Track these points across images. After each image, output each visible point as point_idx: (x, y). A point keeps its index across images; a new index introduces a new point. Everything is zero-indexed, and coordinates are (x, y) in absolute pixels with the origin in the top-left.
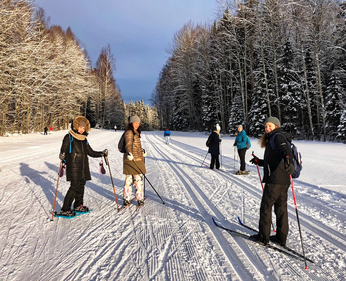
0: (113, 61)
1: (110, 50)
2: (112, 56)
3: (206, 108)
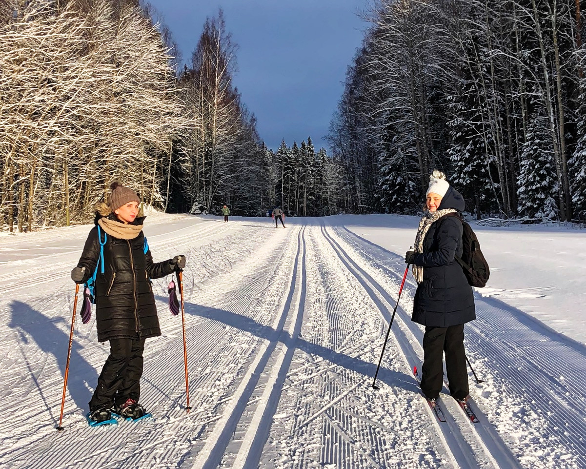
0: (231, 49)
1: (223, 22)
2: (228, 38)
3: (457, 152)
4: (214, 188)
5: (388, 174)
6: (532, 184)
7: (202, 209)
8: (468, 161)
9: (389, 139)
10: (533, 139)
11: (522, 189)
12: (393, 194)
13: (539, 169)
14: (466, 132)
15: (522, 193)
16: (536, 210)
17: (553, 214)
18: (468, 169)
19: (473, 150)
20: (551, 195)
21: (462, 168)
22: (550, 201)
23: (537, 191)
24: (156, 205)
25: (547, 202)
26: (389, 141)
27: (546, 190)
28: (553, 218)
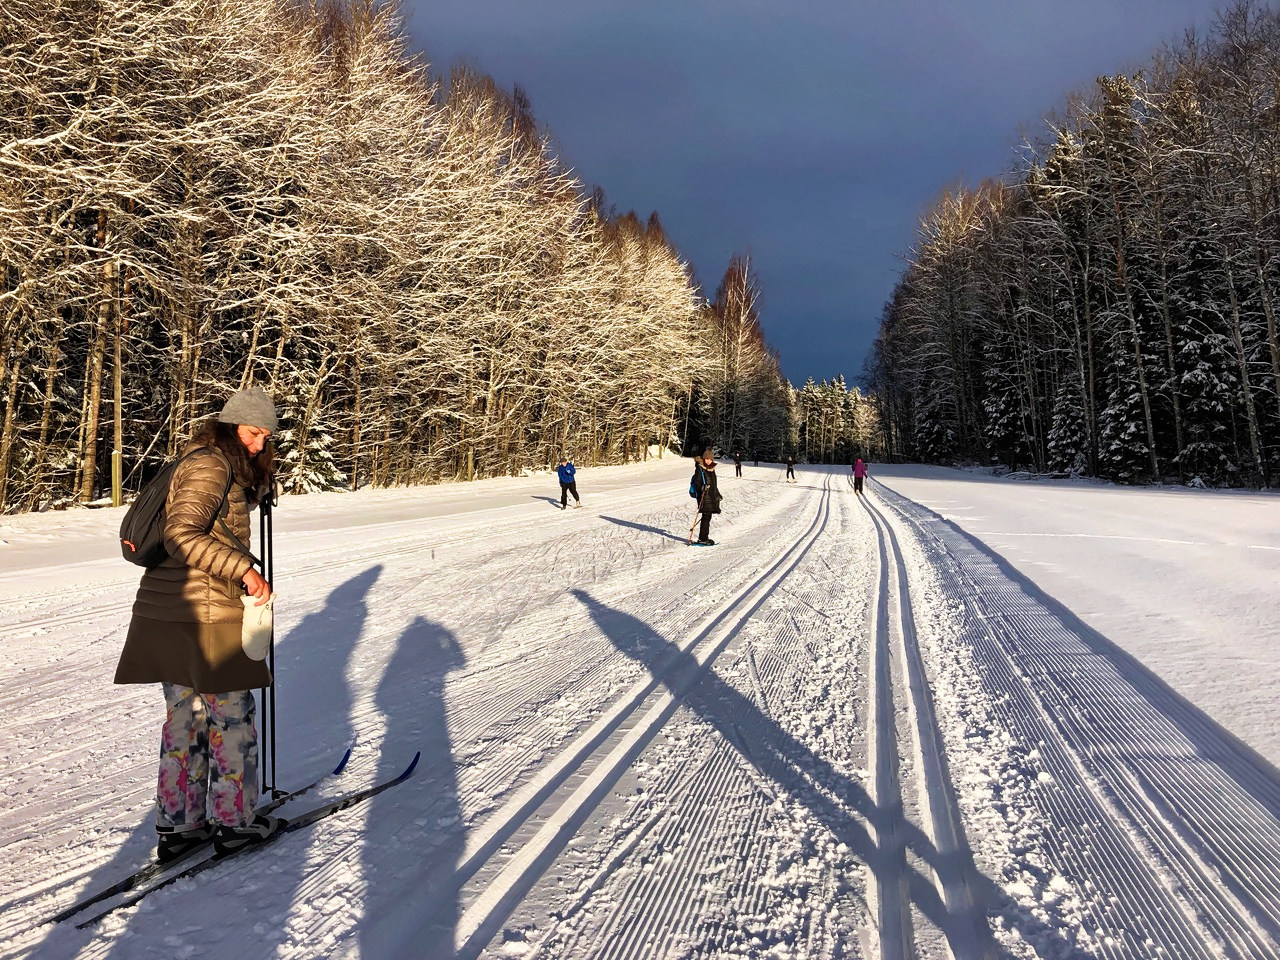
1: (751, 258)
3: (993, 403)
4: (735, 431)
5: (924, 421)
6: (1062, 439)
7: (721, 453)
8: (1003, 413)
9: (926, 384)
10: (1065, 393)
11: (1052, 444)
12: (929, 443)
13: (1070, 424)
14: (1003, 383)
15: (1053, 447)
16: (1066, 465)
17: (1082, 469)
18: (1004, 420)
19: (1009, 402)
20: (1082, 450)
21: (996, 419)
22: (1080, 456)
23: (1067, 446)
24: (673, 448)
25: (1077, 457)
26: (926, 385)
27: (1077, 445)
28: (1081, 474)
